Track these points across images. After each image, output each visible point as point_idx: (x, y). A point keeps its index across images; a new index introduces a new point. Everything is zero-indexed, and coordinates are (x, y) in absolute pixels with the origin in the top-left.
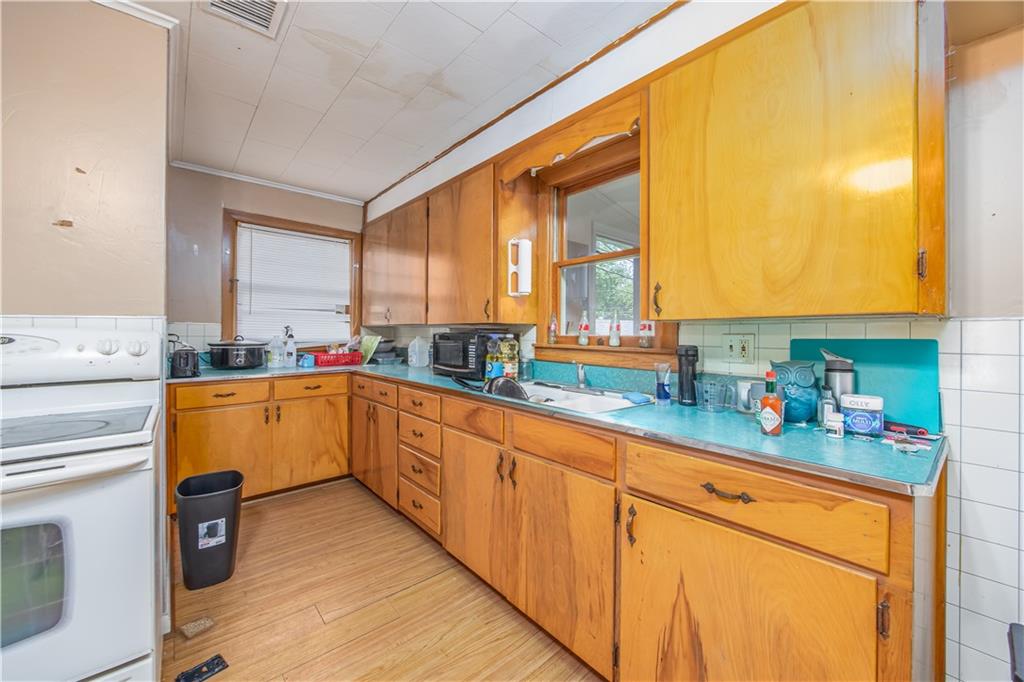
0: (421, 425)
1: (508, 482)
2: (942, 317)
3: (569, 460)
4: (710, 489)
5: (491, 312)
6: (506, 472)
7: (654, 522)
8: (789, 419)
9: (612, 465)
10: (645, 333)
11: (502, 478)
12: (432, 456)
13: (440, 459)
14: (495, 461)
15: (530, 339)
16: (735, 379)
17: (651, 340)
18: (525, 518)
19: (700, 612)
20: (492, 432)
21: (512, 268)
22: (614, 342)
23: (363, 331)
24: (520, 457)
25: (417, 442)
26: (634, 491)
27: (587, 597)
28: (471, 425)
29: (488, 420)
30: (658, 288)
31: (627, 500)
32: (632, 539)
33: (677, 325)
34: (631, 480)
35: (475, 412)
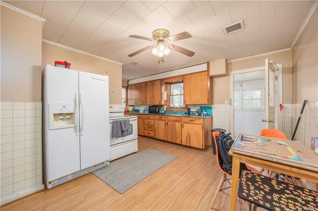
0: (149, 121)
1: (167, 125)
2: (212, 104)
3: (176, 121)
4: (191, 121)
5: (160, 103)
6: (166, 124)
7: (185, 125)
8: (199, 115)
9: (181, 120)
10: (183, 106)
11: (166, 125)
12: (153, 125)
13: (154, 125)
14: (165, 123)
15: (165, 107)
16: (194, 111)
17: (184, 107)
18: (169, 130)
19: (190, 133)
20: (164, 119)
21: (163, 96)
22: (179, 107)
23: (128, 106)
24: (168, 122)
25: (149, 123)
26: (183, 123)
27: (178, 136)
28: (160, 119)
29: (163, 118)
30: (185, 101)
31: (183, 124)
32: (183, 127)
33: (188, 105)
34: (183, 122)
35: (161, 117)
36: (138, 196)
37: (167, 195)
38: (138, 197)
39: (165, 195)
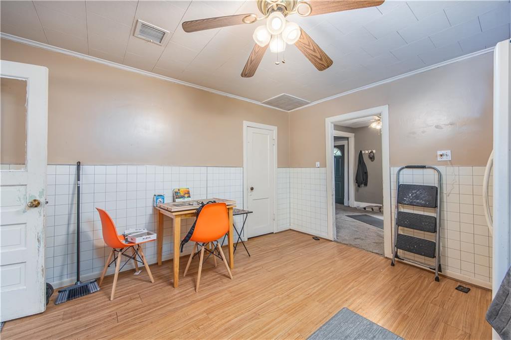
36: (318, 301)
37: (275, 296)
38: (316, 300)
39: (277, 297)
